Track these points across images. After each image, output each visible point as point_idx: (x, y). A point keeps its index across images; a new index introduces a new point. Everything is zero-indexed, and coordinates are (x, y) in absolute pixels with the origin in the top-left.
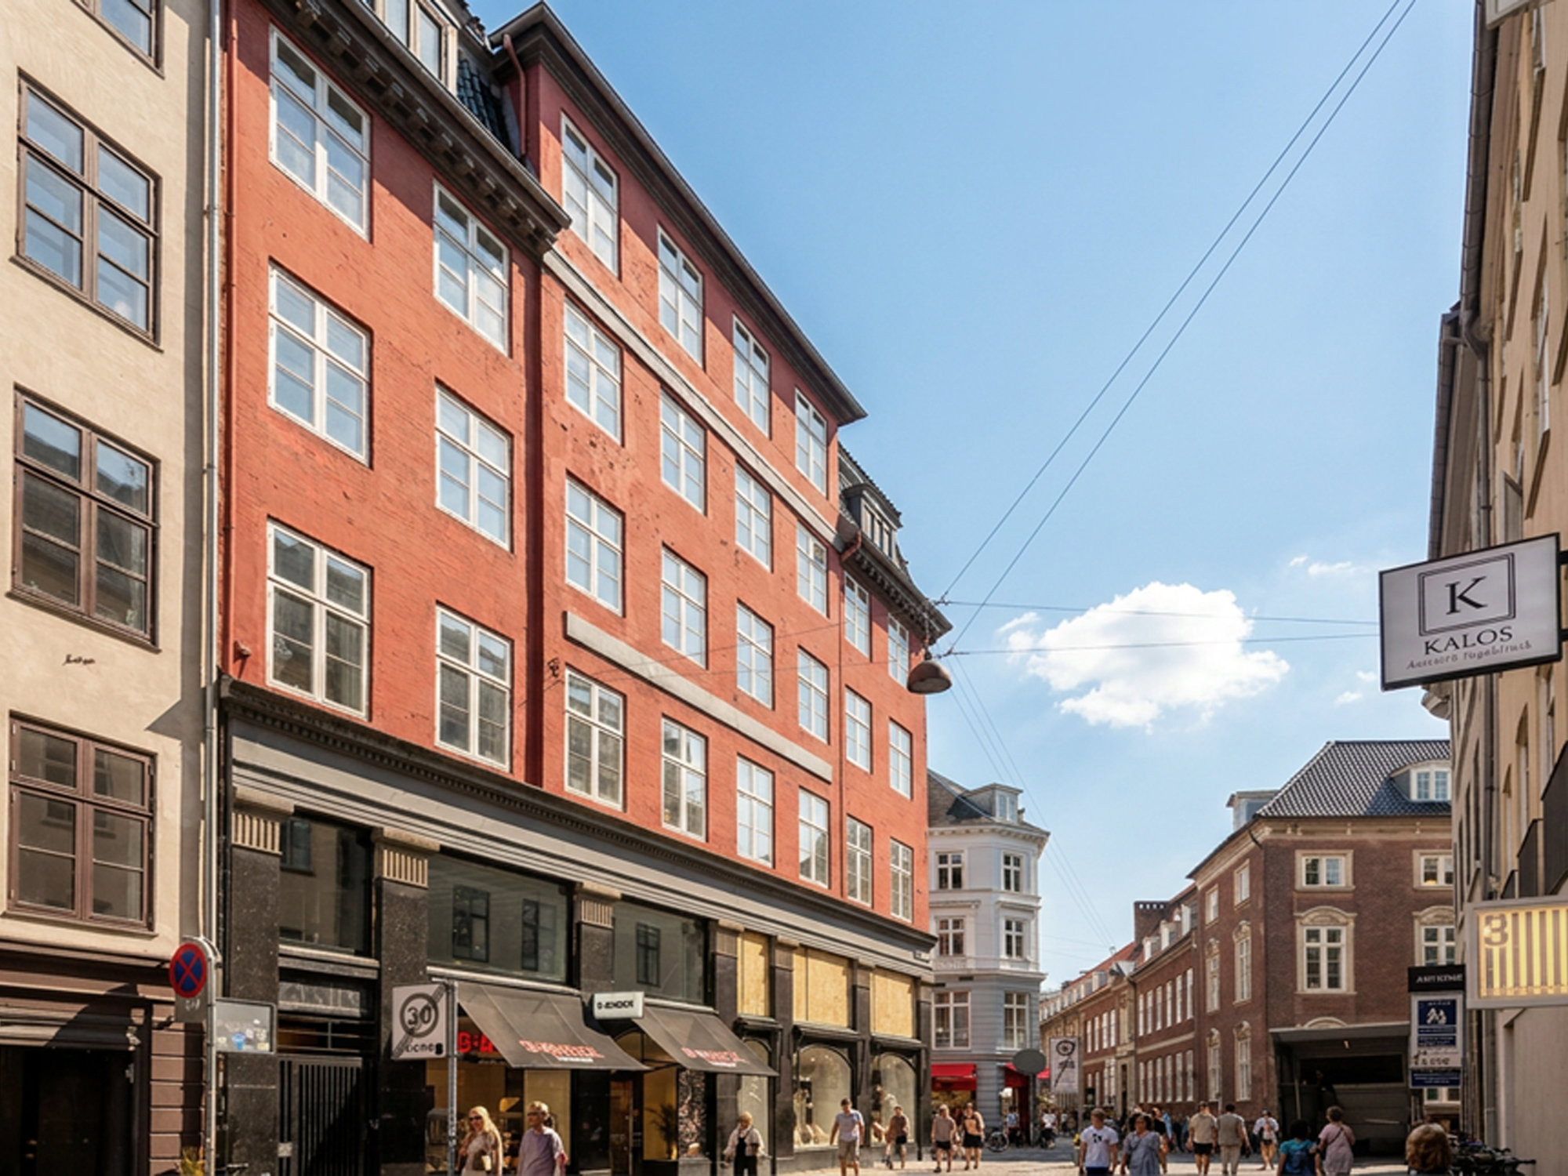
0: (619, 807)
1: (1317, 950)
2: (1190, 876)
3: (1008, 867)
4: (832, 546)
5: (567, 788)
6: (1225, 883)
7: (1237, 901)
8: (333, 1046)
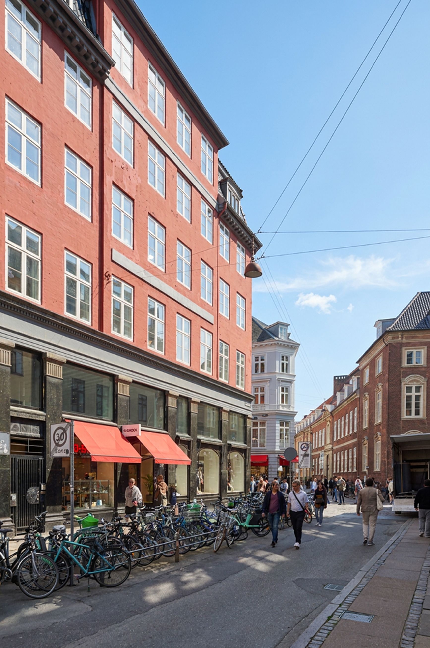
0: (131, 340)
1: (411, 396)
2: (357, 362)
3: (283, 362)
4: (215, 209)
5: (112, 332)
6: (372, 364)
7: (377, 374)
8: (29, 451)
